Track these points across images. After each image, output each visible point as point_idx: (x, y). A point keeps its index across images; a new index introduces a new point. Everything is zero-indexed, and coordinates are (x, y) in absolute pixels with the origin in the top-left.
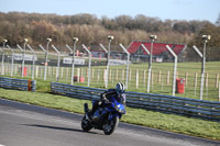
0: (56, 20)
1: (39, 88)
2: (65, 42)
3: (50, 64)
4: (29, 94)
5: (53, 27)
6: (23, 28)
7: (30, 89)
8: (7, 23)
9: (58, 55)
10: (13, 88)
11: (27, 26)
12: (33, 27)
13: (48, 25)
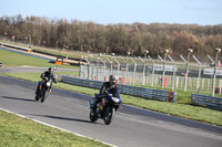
0: (197, 30)
1: (179, 99)
2: (205, 53)
3: (190, 75)
4: (169, 104)
5: (194, 37)
6: (164, 39)
7: (170, 100)
8: (149, 34)
9: (199, 65)
10: (153, 99)
11: (168, 37)
12: (174, 38)
13: (189, 35)
